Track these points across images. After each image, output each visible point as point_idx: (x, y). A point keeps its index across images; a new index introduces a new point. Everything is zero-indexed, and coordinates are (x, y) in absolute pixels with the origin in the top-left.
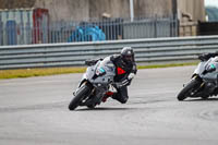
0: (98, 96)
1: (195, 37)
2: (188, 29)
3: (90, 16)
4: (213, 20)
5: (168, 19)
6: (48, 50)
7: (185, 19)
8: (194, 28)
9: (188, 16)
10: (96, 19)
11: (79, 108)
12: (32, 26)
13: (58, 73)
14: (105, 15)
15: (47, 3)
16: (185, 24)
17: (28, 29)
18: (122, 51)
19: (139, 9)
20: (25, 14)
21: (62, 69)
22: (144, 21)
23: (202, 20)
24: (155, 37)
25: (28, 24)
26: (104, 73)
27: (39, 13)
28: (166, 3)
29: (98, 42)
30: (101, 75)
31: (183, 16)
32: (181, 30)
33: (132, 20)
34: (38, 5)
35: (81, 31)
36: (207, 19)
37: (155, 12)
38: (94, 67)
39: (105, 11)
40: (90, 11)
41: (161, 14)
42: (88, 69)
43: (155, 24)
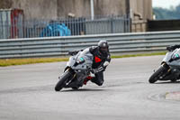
0: (79, 80)
1: (144, 33)
2: (138, 26)
3: (58, 15)
4: (159, 19)
5: (122, 18)
6: (23, 43)
7: (137, 17)
8: (144, 25)
9: (139, 16)
10: (63, 18)
11: (63, 89)
12: (10, 23)
13: (31, 63)
14: (70, 14)
15: (23, 5)
16: (136, 22)
17: (7, 26)
18: (99, 44)
19: (98, 10)
20: (4, 14)
21: (35, 60)
22: (103, 19)
23: (151, 19)
24: (112, 32)
25: (7, 22)
26: (84, 62)
27: (15, 13)
28: (121, 5)
29: (64, 37)
30: (81, 63)
31: (135, 15)
32: (133, 27)
33: (93, 19)
34: (15, 6)
35: (50, 28)
36: (154, 18)
37: (112, 12)
38: (75, 57)
39: (70, 12)
40: (58, 11)
41: (116, 14)
42: (71, 58)
43: (111, 22)
